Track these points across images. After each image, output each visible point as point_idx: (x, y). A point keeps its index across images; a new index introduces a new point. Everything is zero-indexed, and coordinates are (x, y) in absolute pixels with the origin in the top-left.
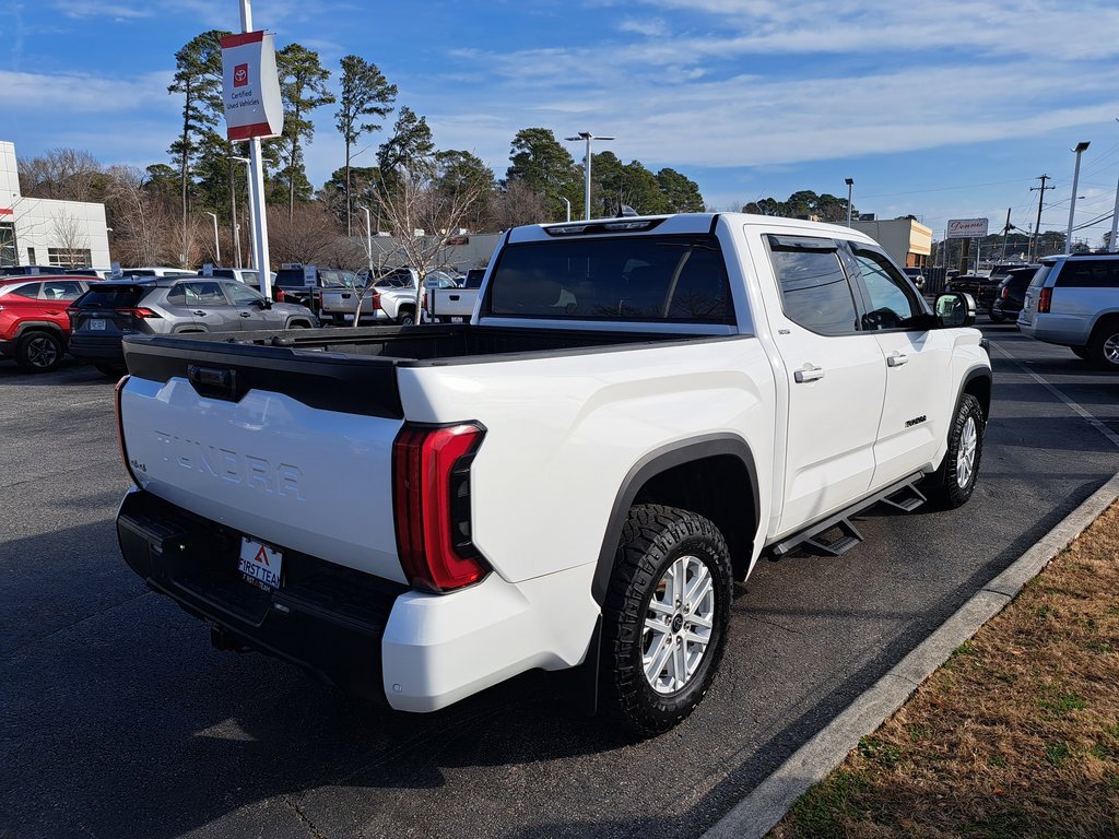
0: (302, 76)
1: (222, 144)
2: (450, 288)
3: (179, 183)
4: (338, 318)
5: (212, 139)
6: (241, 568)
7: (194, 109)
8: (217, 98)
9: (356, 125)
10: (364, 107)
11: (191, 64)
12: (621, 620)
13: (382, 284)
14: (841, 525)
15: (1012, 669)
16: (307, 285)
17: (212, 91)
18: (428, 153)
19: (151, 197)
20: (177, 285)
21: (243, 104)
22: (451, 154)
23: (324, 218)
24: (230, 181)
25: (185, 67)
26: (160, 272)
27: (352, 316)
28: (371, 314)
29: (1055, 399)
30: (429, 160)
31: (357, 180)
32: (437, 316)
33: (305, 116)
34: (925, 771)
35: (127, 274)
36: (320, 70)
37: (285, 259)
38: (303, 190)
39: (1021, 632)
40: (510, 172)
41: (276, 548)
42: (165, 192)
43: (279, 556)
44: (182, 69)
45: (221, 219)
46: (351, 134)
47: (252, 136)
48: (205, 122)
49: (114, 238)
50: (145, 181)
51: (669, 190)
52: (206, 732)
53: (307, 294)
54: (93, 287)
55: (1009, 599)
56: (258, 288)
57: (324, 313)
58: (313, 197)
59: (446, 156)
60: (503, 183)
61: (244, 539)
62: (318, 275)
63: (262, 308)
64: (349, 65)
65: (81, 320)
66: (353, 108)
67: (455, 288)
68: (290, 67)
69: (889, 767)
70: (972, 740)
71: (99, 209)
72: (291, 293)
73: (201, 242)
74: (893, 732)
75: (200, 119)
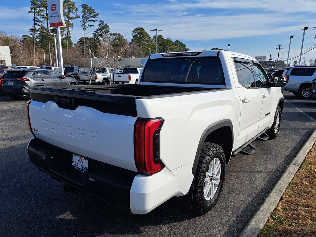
0: (70, 9)
1: (45, 29)
2: (117, 73)
3: (32, 41)
4: (84, 82)
5: (42, 28)
6: (73, 164)
7: (37, 18)
8: (44, 15)
9: (86, 25)
10: (89, 19)
11: (35, 5)
12: (198, 179)
13: (98, 72)
14: (249, 145)
15: (308, 189)
16: (75, 72)
17: (42, 13)
18: (108, 34)
19: (23, 45)
20: (35, 71)
21: (54, 16)
22: (114, 34)
23: (77, 52)
24: (48, 41)
25: (34, 5)
26: (28, 67)
27: (89, 81)
28: (94, 81)
29: (291, 107)
30: (109, 36)
31: (87, 41)
32: (115, 82)
33: (71, 22)
34: (292, 224)
35: (18, 68)
36: (75, 8)
37: (66, 64)
38: (70, 44)
39: (306, 177)
40: (132, 40)
41: (86, 158)
42: (28, 43)
43: (87, 161)
44: (33, 6)
45: (46, 52)
46: (85, 27)
47: (57, 26)
48: (40, 22)
49: (12, 57)
50: (22, 40)
51: (178, 47)
52: (60, 217)
53: (75, 75)
54: (8, 71)
55: (299, 167)
56: (60, 72)
57: (80, 80)
58: (74, 46)
59: (113, 35)
60: (130, 43)
61: (74, 155)
62: (78, 69)
63: (62, 79)
64: (84, 7)
65: (5, 81)
66: (85, 20)
67: (119, 73)
68: (66, 7)
69: (281, 223)
70: (304, 213)
71: (7, 48)
72: (70, 74)
73: (40, 59)
74: (279, 211)
75: (39, 21)
